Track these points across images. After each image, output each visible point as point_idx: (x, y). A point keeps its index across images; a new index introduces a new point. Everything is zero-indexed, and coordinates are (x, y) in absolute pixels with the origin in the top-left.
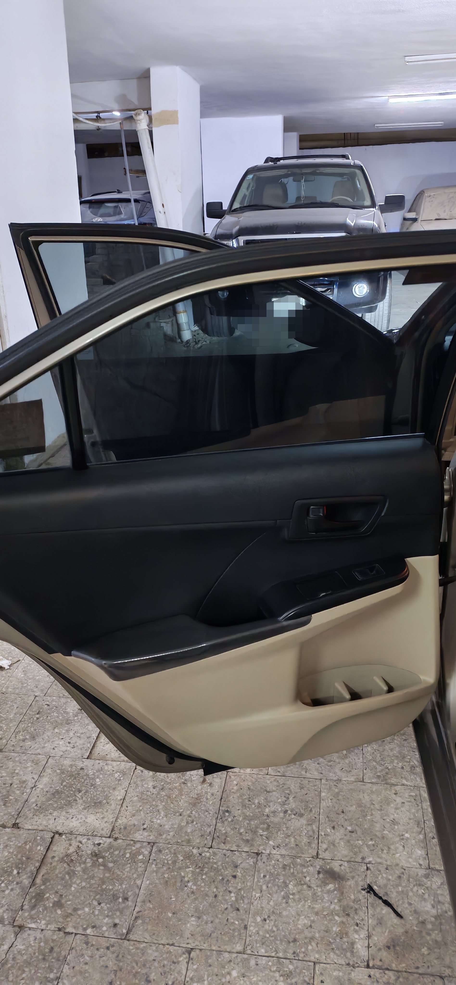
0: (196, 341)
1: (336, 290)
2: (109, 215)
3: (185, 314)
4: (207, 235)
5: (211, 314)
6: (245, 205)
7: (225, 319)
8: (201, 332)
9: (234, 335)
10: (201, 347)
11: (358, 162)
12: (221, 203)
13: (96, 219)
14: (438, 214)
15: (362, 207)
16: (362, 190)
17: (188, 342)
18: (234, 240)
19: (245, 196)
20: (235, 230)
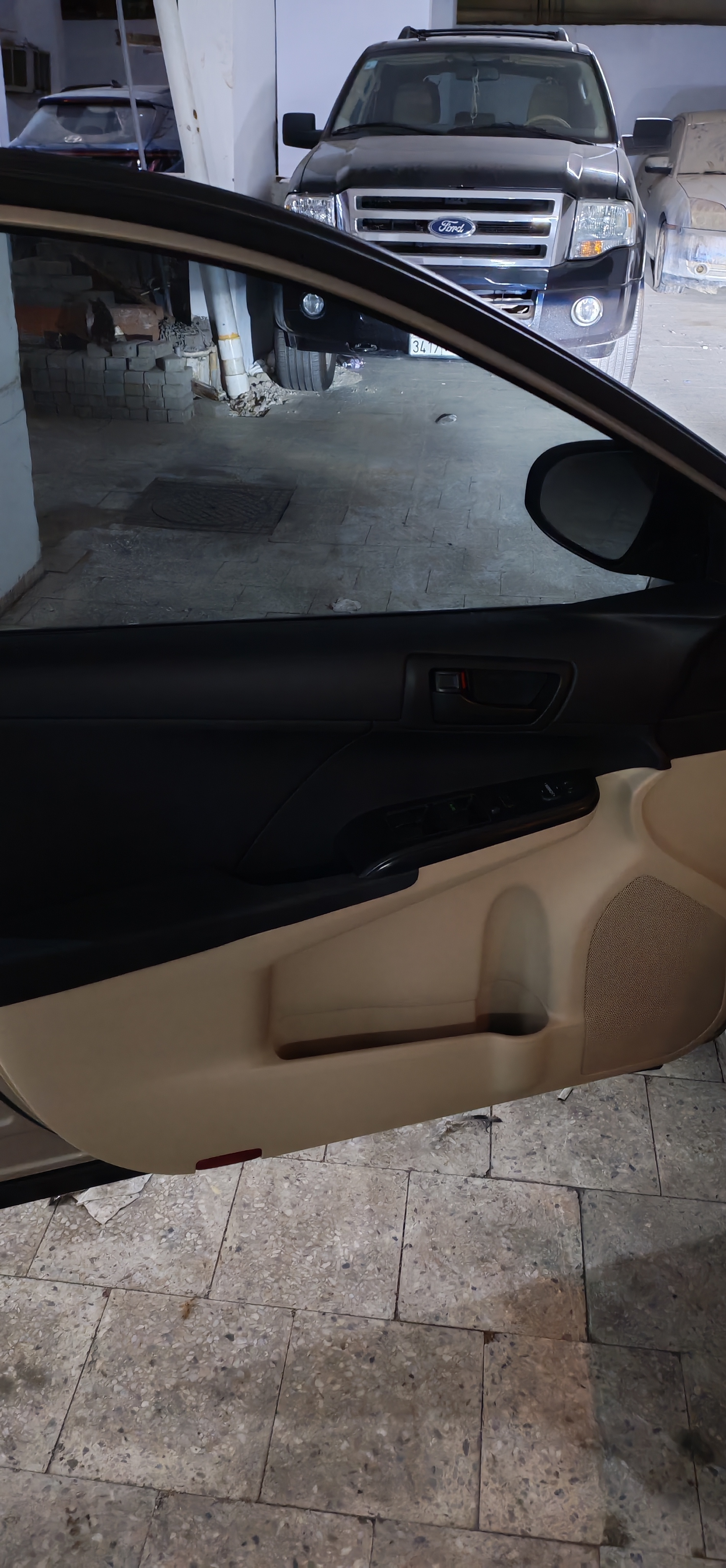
0: (256, 398)
1: (539, 309)
2: (96, 131)
3: (236, 341)
4: (282, 181)
5: (288, 345)
6: (359, 123)
7: (315, 356)
8: (266, 377)
9: (331, 387)
10: (267, 411)
11: (584, 47)
12: (312, 117)
13: (70, 138)
14: (710, 164)
15: (591, 140)
16: (590, 106)
17: (240, 399)
18: (337, 196)
19: (359, 104)
20: (342, 173)
